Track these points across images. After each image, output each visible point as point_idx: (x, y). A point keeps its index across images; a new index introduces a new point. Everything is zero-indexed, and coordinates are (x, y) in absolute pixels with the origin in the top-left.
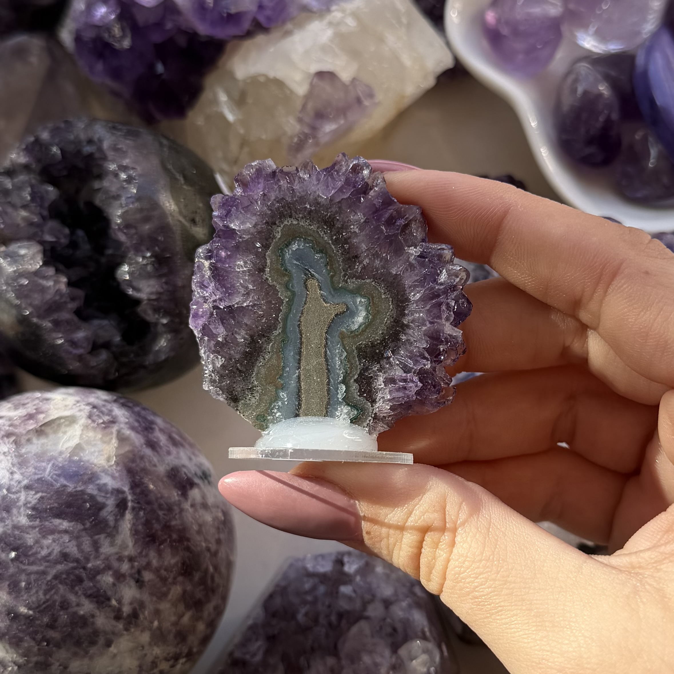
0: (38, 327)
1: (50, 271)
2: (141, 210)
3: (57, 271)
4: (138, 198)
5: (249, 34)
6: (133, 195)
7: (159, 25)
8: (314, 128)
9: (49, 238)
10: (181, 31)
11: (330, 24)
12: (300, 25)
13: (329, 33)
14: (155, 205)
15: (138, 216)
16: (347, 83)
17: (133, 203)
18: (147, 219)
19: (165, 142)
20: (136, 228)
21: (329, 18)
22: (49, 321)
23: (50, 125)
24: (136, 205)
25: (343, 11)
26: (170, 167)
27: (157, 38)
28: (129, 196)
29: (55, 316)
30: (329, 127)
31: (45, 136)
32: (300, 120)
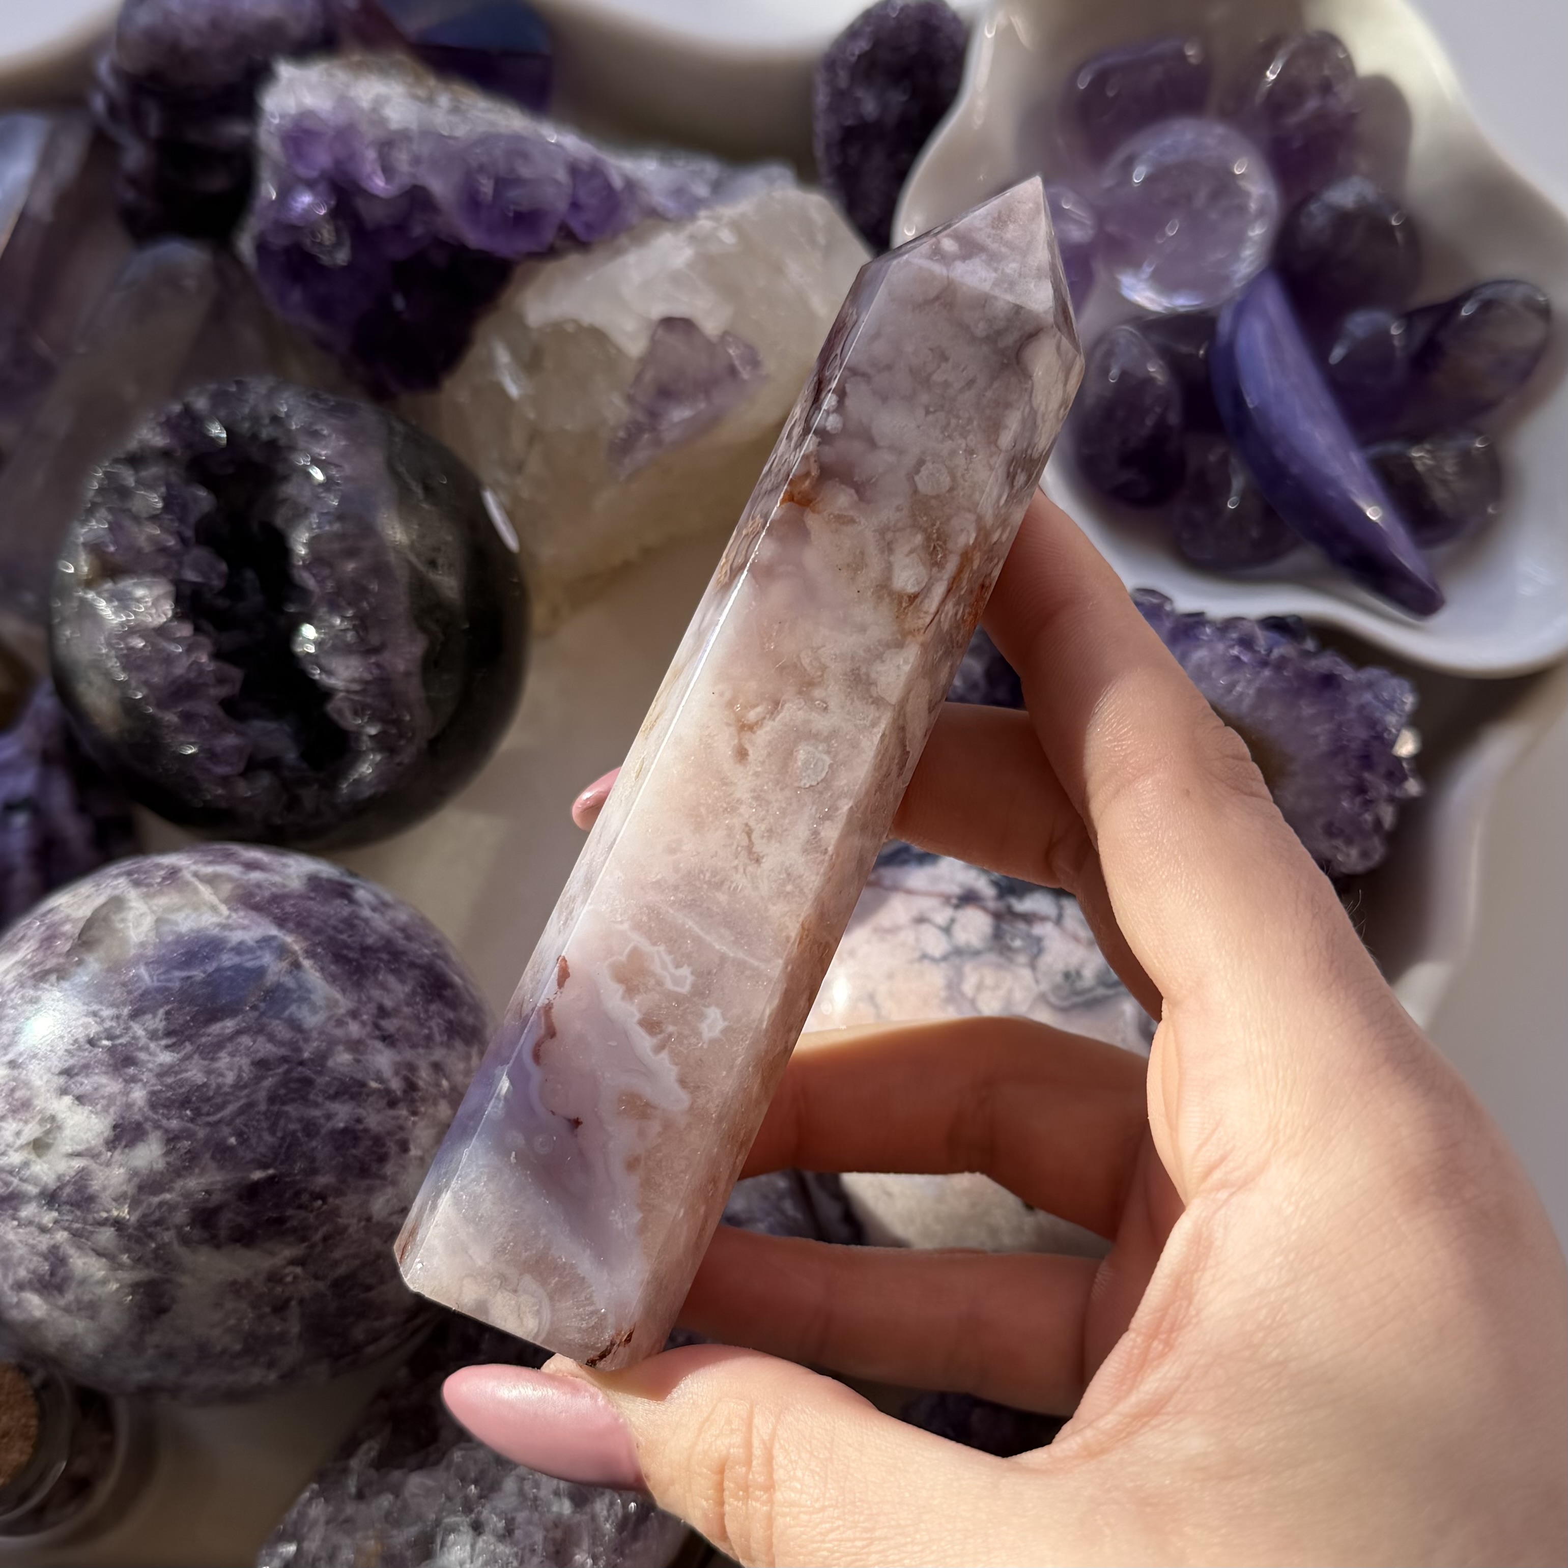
0: (154, 722)
1: (185, 630)
2: (342, 537)
3: (197, 629)
4: (340, 516)
5: (551, 253)
6: (332, 510)
7: (400, 227)
8: (654, 415)
9: (191, 576)
10: (439, 243)
11: (692, 238)
12: (640, 239)
13: (688, 253)
14: (368, 530)
15: (336, 546)
16: (714, 340)
17: (330, 523)
18: (351, 553)
19: (399, 427)
20: (330, 565)
21: (690, 229)
22: (175, 713)
23: (212, 387)
24: (337, 527)
25: (717, 219)
26: (401, 469)
27: (396, 251)
28: (325, 511)
29: (186, 706)
30: (680, 414)
31: (201, 404)
32: (630, 399)
